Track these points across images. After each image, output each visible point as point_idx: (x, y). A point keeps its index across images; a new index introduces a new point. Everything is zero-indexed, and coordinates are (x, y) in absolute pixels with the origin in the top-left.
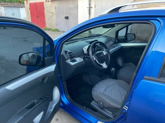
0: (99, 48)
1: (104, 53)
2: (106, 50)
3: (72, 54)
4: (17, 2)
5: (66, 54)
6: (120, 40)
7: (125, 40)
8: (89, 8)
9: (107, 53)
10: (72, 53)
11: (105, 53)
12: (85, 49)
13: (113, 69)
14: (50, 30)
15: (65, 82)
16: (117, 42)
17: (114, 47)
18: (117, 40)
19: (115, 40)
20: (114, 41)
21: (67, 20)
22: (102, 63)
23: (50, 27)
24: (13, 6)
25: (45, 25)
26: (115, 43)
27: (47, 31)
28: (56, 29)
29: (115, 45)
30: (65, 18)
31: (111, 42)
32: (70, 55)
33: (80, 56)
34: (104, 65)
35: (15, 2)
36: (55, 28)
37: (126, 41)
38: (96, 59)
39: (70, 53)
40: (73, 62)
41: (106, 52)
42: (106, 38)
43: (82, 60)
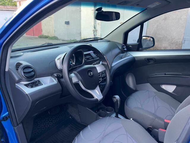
0: (93, 58)
1: (97, 68)
2: (102, 64)
3: (32, 70)
4: (11, 5)
5: (17, 69)
6: (130, 46)
7: (139, 47)
8: (94, 11)
9: (105, 69)
10: (31, 68)
11: (99, 68)
12: (59, 61)
13: (117, 97)
14: (47, 38)
15: (21, 125)
16: (125, 49)
17: (122, 58)
18: (125, 47)
19: (122, 47)
20: (120, 47)
21: (68, 25)
22: (93, 88)
23: (47, 35)
24: (5, 9)
25: (42, 31)
26: (123, 51)
27: (43, 39)
28: (55, 36)
29: (121, 54)
30: (65, 24)
31: (117, 51)
32: (24, 73)
33: (51, 75)
34: (97, 94)
35: (9, 5)
36: (53, 36)
37: (140, 49)
38: (79, 80)
39: (27, 67)
40: (32, 87)
41: (103, 67)
42: (109, 43)
43: (55, 82)
